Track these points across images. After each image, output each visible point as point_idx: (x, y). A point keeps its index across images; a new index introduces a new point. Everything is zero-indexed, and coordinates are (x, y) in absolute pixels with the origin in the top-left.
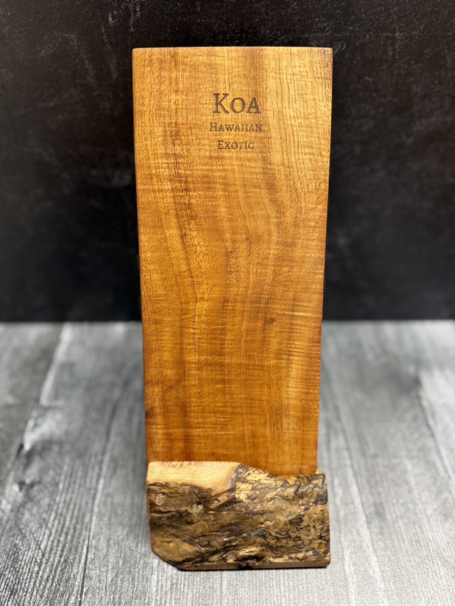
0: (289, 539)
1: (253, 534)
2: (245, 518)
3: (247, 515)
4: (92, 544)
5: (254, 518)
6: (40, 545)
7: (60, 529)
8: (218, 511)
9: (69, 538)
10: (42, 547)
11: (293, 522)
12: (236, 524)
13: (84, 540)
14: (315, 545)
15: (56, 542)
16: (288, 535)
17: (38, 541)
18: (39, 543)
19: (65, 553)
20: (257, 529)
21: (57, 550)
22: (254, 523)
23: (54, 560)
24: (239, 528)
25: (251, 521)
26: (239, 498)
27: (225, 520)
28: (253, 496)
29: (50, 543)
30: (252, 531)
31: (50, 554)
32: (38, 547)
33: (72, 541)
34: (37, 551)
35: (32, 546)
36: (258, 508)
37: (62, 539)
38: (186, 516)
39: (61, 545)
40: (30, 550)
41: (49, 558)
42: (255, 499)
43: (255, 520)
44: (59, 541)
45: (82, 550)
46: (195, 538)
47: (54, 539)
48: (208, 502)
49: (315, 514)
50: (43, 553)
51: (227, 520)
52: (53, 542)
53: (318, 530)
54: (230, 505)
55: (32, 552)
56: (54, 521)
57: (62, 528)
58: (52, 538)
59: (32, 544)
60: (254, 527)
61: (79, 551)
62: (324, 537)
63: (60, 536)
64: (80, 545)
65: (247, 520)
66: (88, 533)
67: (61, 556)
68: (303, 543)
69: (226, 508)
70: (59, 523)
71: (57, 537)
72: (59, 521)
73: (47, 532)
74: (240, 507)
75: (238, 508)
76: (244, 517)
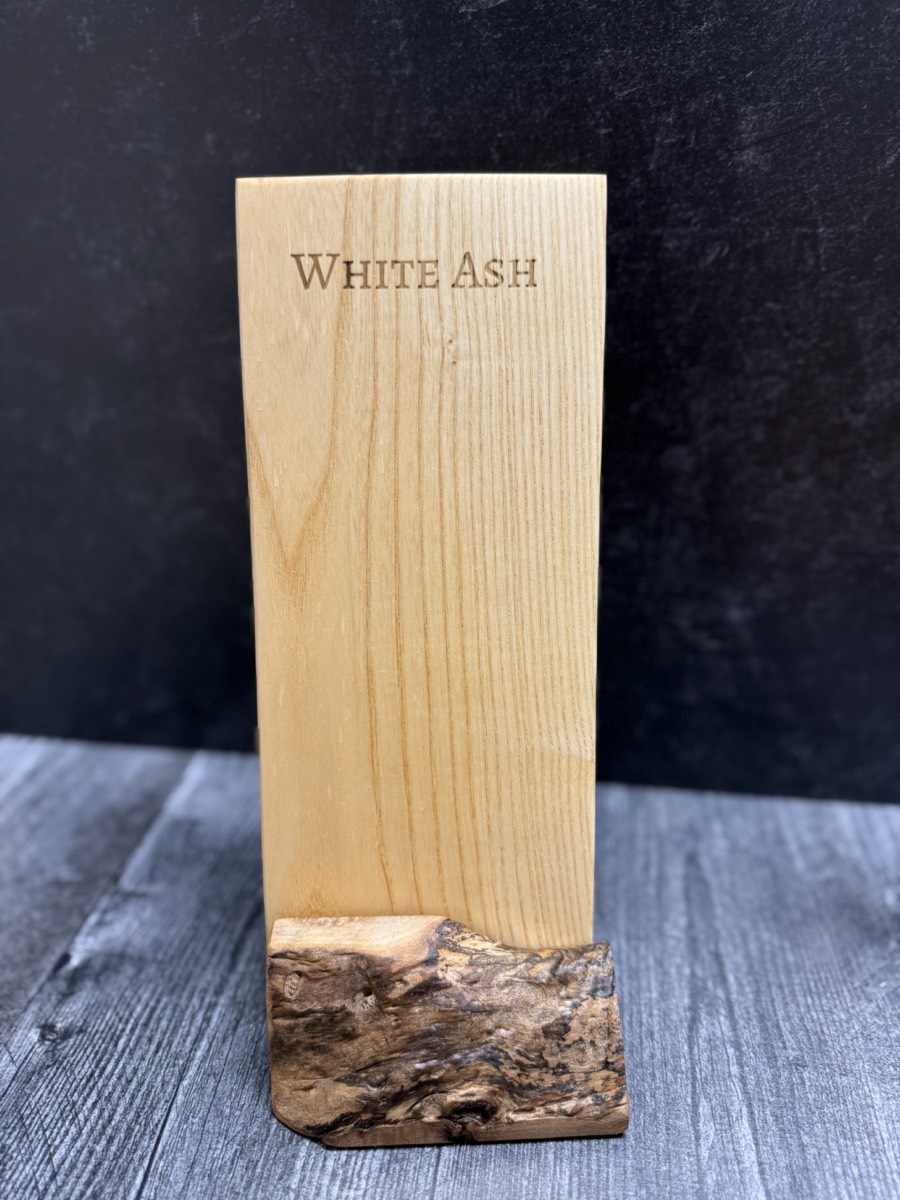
0: (544, 1070)
1: (472, 1055)
2: (457, 1020)
3: (461, 1013)
4: (156, 1169)
5: (474, 1019)
6: (52, 1155)
7: (99, 1127)
8: (404, 1005)
9: (113, 1148)
10: (56, 1158)
11: (551, 1032)
12: (440, 1033)
13: (142, 1158)
14: (597, 1083)
15: (85, 1151)
16: (542, 1061)
17: (50, 1146)
18: (52, 1150)
19: (97, 1180)
20: (479, 1045)
21: (83, 1172)
22: (475, 1031)
23: (73, 1190)
24: (445, 1041)
25: (469, 1026)
26: (444, 978)
27: (419, 1026)
28: (471, 977)
29: (72, 1154)
30: (471, 1048)
31: (66, 1175)
32: (46, 1159)
33: (117, 1157)
34: (42, 1166)
35: (35, 1155)
36: (481, 999)
37: (99, 1148)
38: (342, 1020)
39: (93, 1160)
40: (31, 1163)
41: (64, 1183)
42: (475, 982)
43: (476, 1025)
44: (91, 1153)
45: (134, 1178)
46: (359, 1071)
47: (83, 1148)
48: (386, 986)
49: (593, 1016)
50: (53, 1171)
51: (422, 1024)
52: (79, 1152)
53: (601, 1051)
54: (428, 995)
55: (33, 1166)
56: (91, 1111)
57: (104, 1127)
58: (78, 1144)
59: (38, 1151)
60: (474, 1041)
61: (128, 1179)
62: (613, 1063)
63: (96, 1142)
64: (132, 1167)
65: (459, 1025)
66: (153, 1145)
67: (88, 1184)
68: (572, 1080)
69: (420, 1001)
70: (100, 1116)
71: (90, 1144)
72: (102, 1111)
73: (73, 1130)
74: (447, 997)
75: (443, 999)
76: (456, 1017)
